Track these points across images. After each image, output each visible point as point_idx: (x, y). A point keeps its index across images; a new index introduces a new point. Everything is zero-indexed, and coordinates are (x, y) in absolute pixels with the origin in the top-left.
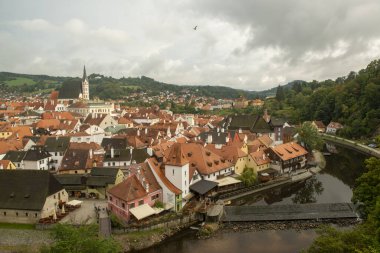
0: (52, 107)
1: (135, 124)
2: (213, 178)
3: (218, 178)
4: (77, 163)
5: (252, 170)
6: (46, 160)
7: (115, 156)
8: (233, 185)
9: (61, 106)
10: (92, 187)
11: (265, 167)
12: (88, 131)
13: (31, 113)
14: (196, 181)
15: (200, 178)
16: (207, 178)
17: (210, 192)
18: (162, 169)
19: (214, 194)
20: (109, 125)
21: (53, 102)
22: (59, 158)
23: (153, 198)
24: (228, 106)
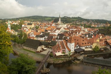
0: (51, 25)
1: (69, 30)
2: (83, 48)
3: (85, 48)
4: (50, 39)
5: (98, 47)
6: (44, 38)
7: (59, 38)
8: (90, 51)
9: (53, 25)
10: (51, 46)
11: (104, 47)
12: (56, 31)
13: (47, 26)
14: (77, 48)
15: (79, 47)
16: (81, 48)
17: (82, 52)
18: (67, 43)
19: (83, 52)
20: (62, 30)
21: (52, 24)
22: (47, 37)
23: (63, 51)
24: (103, 26)
